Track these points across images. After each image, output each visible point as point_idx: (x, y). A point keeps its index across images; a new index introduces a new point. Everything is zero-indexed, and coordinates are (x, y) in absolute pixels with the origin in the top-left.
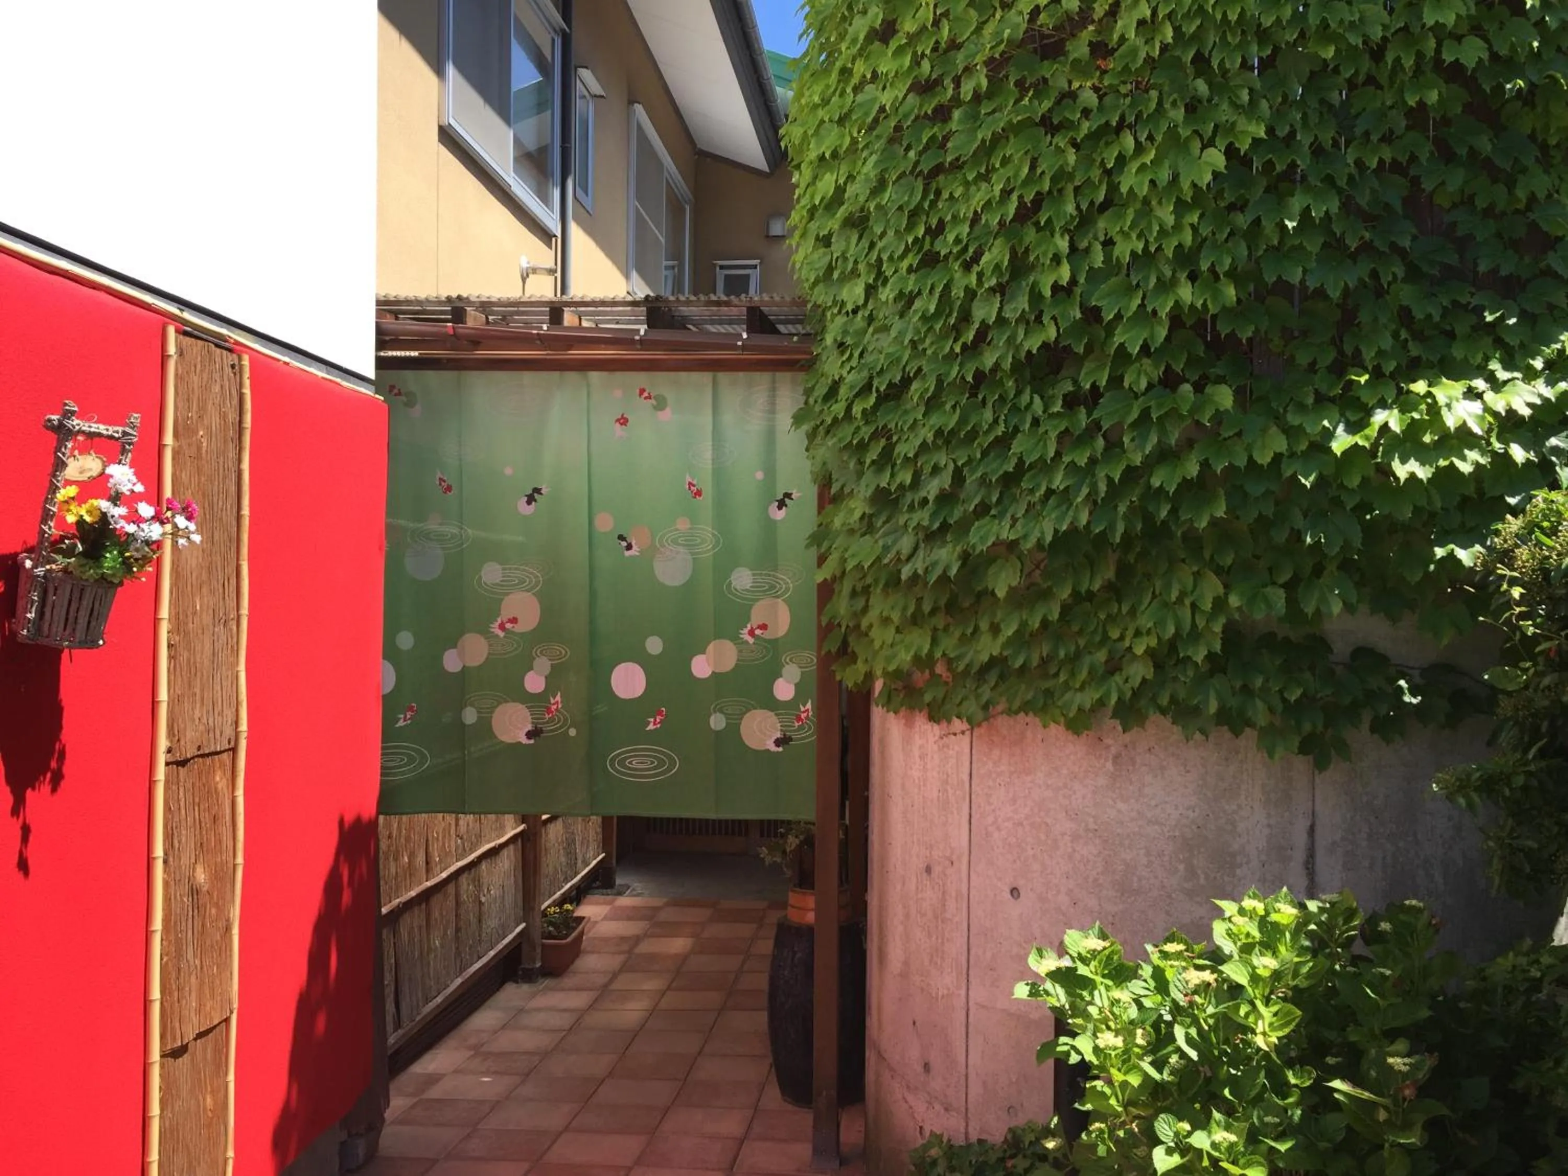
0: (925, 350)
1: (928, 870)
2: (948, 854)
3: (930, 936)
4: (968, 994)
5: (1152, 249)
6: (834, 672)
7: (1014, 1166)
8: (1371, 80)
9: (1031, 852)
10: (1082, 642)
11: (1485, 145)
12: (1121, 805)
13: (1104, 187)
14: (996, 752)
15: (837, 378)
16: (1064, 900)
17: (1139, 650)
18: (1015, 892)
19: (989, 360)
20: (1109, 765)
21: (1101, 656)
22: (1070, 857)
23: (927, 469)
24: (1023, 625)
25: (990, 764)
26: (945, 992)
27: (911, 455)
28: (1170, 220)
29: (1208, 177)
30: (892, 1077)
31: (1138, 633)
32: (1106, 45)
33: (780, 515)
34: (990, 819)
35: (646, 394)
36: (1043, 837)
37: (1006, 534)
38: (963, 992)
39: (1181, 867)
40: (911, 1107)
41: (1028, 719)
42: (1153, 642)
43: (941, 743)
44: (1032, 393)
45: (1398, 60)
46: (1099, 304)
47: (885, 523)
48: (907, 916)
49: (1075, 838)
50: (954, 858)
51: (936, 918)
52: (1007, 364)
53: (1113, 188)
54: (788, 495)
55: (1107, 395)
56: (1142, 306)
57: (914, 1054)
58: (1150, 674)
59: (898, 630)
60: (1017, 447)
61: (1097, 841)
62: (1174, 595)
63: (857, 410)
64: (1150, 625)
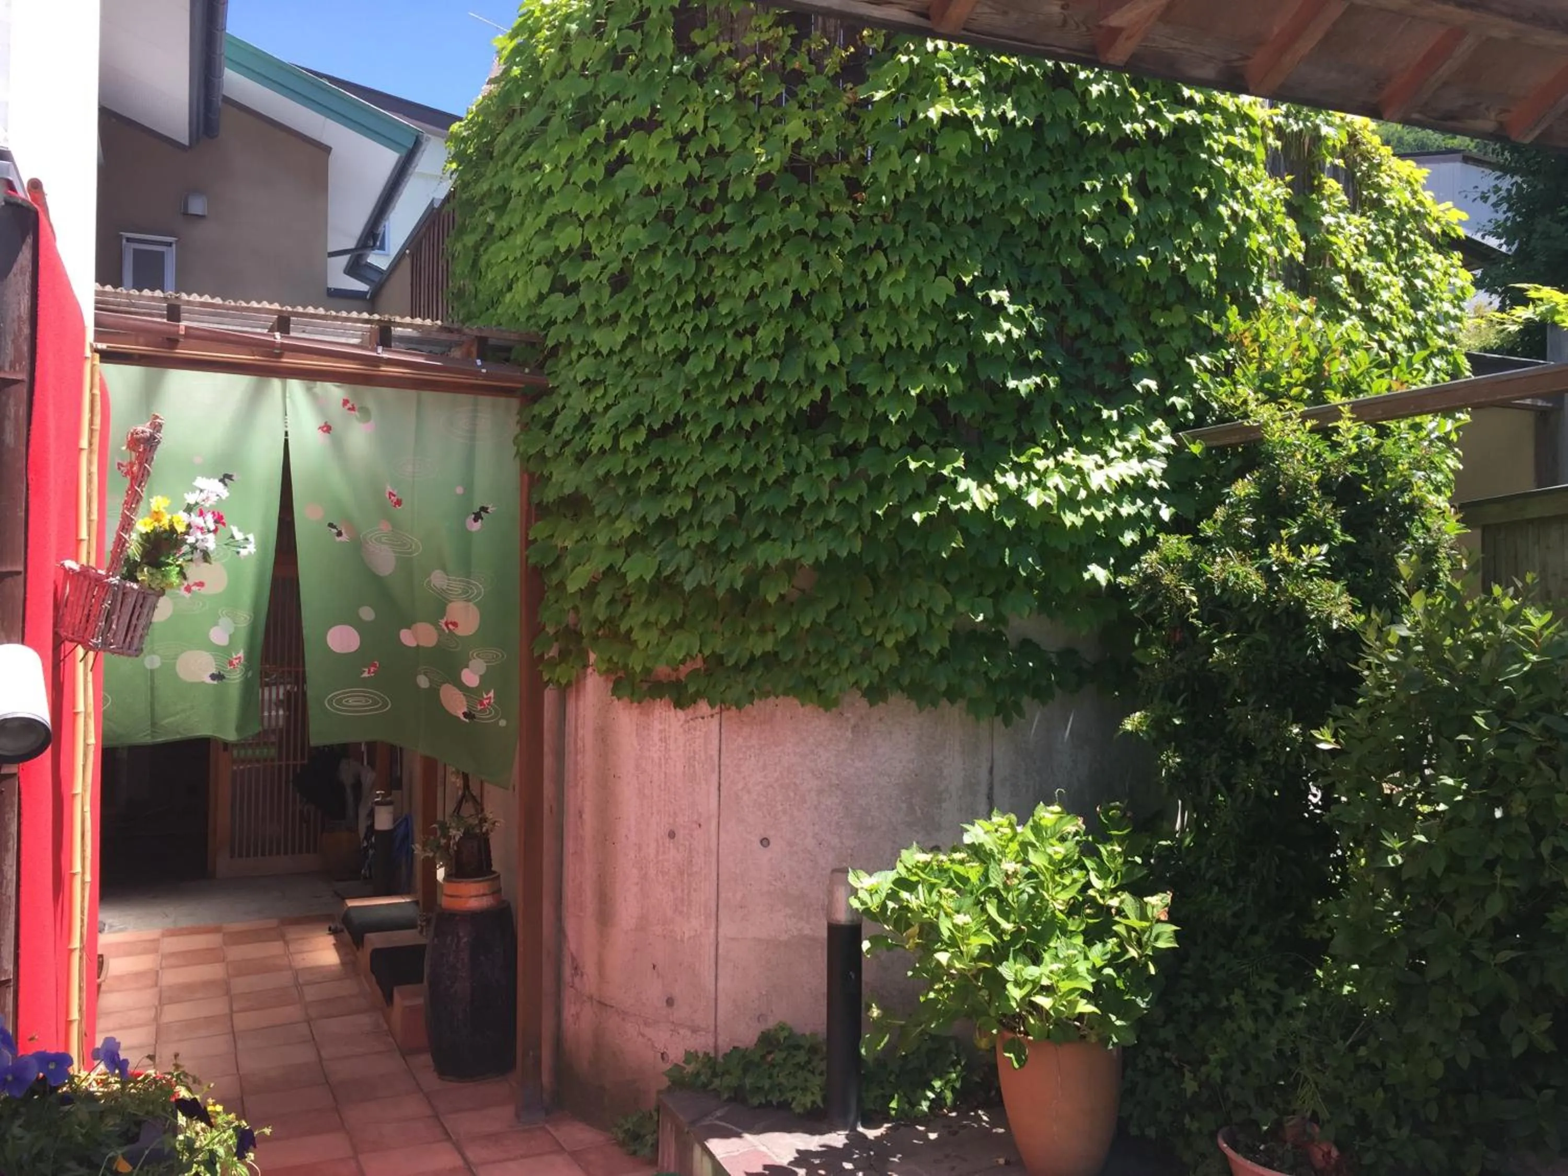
0: (698, 400)
1: (672, 835)
2: (695, 818)
3: (673, 889)
4: (717, 932)
5: (905, 344)
6: (541, 672)
7: (773, 1059)
8: (1038, 244)
9: (780, 808)
10: (842, 639)
11: (1100, 299)
12: (859, 764)
13: (865, 292)
14: (746, 730)
15: (586, 411)
16: (810, 842)
17: (889, 643)
18: (765, 842)
19: (762, 413)
20: (849, 734)
21: (858, 649)
22: (816, 808)
23: (710, 499)
24: (795, 626)
25: (740, 740)
26: (692, 933)
27: (692, 485)
28: (916, 325)
29: (944, 299)
30: (623, 1019)
31: (889, 631)
32: (859, 183)
33: (477, 526)
34: (740, 786)
35: (349, 405)
36: (792, 794)
37: (790, 554)
38: (712, 931)
39: (904, 806)
40: (649, 1039)
41: (777, 701)
42: (901, 638)
43: (686, 726)
44: (800, 443)
45: (1058, 234)
46: (864, 382)
47: (660, 543)
48: (644, 877)
49: (820, 792)
50: (702, 821)
51: (681, 873)
52: (781, 418)
53: (873, 294)
54: (484, 509)
55: (866, 451)
56: (897, 386)
57: (654, 992)
58: (896, 661)
59: (663, 632)
60: (797, 487)
61: (839, 792)
62: (915, 603)
63: (626, 443)
64: (899, 625)
